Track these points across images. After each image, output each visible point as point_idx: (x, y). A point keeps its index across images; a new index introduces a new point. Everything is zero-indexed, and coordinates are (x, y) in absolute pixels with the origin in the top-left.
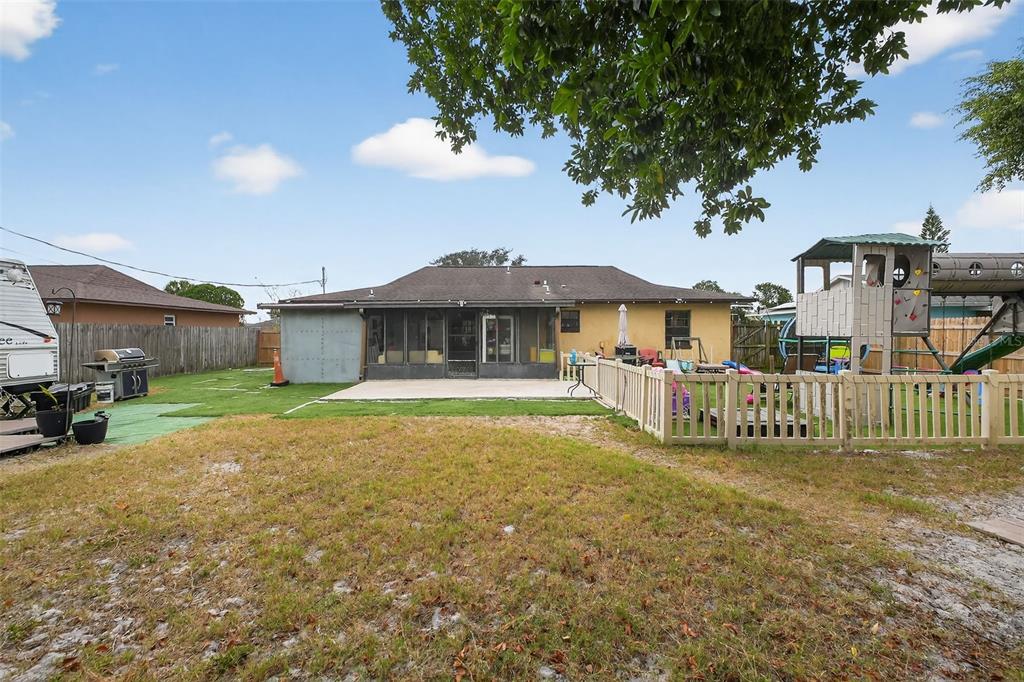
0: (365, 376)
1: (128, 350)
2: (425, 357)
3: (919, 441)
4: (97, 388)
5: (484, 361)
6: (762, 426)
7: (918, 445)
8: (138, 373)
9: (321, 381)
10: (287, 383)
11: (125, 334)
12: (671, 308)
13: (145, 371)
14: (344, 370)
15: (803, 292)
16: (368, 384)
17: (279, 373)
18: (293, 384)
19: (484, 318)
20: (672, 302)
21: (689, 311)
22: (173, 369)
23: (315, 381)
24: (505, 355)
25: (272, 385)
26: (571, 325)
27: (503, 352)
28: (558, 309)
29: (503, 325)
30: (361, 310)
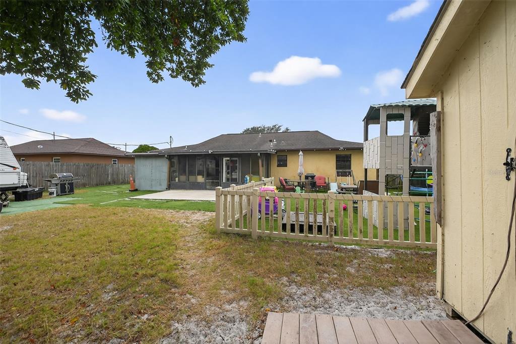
0: (170, 187)
1: (65, 174)
2: (196, 179)
3: (386, 243)
4: (49, 190)
5: (224, 181)
6: (300, 225)
7: (386, 246)
8: (68, 184)
9: (151, 190)
10: (136, 190)
11: (81, 167)
12: (339, 153)
13: (73, 183)
14: (160, 185)
15: (367, 140)
16: (171, 191)
17: (133, 186)
18: (140, 191)
19: (224, 159)
20: (337, 149)
21: (351, 155)
22: (105, 183)
23: (149, 190)
24: (235, 179)
25: (130, 191)
26: (283, 163)
27: (233, 177)
28: (259, 154)
29: (234, 162)
30: (166, 156)
